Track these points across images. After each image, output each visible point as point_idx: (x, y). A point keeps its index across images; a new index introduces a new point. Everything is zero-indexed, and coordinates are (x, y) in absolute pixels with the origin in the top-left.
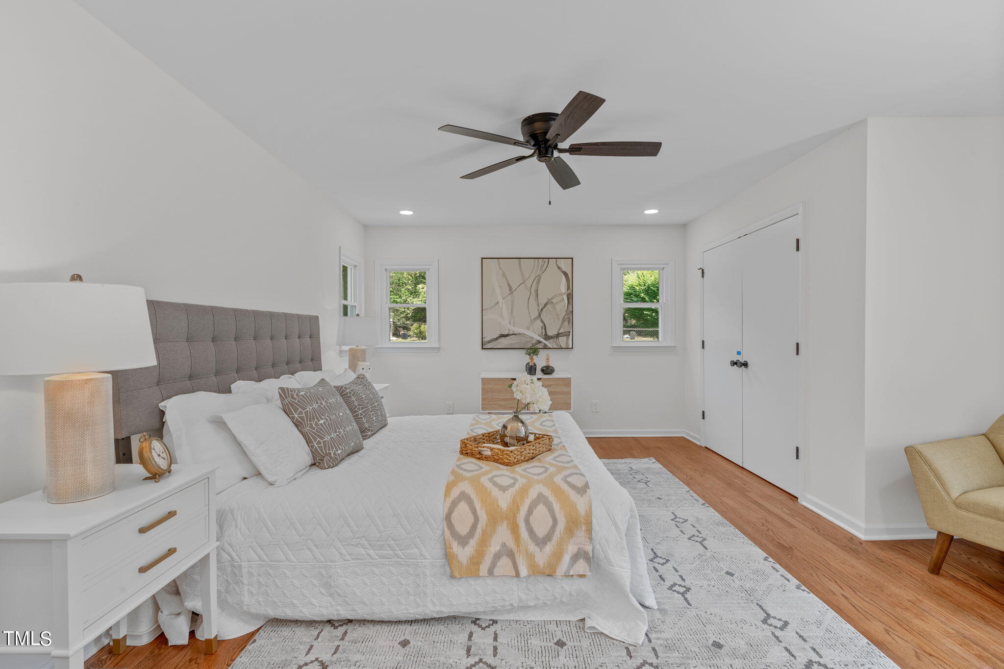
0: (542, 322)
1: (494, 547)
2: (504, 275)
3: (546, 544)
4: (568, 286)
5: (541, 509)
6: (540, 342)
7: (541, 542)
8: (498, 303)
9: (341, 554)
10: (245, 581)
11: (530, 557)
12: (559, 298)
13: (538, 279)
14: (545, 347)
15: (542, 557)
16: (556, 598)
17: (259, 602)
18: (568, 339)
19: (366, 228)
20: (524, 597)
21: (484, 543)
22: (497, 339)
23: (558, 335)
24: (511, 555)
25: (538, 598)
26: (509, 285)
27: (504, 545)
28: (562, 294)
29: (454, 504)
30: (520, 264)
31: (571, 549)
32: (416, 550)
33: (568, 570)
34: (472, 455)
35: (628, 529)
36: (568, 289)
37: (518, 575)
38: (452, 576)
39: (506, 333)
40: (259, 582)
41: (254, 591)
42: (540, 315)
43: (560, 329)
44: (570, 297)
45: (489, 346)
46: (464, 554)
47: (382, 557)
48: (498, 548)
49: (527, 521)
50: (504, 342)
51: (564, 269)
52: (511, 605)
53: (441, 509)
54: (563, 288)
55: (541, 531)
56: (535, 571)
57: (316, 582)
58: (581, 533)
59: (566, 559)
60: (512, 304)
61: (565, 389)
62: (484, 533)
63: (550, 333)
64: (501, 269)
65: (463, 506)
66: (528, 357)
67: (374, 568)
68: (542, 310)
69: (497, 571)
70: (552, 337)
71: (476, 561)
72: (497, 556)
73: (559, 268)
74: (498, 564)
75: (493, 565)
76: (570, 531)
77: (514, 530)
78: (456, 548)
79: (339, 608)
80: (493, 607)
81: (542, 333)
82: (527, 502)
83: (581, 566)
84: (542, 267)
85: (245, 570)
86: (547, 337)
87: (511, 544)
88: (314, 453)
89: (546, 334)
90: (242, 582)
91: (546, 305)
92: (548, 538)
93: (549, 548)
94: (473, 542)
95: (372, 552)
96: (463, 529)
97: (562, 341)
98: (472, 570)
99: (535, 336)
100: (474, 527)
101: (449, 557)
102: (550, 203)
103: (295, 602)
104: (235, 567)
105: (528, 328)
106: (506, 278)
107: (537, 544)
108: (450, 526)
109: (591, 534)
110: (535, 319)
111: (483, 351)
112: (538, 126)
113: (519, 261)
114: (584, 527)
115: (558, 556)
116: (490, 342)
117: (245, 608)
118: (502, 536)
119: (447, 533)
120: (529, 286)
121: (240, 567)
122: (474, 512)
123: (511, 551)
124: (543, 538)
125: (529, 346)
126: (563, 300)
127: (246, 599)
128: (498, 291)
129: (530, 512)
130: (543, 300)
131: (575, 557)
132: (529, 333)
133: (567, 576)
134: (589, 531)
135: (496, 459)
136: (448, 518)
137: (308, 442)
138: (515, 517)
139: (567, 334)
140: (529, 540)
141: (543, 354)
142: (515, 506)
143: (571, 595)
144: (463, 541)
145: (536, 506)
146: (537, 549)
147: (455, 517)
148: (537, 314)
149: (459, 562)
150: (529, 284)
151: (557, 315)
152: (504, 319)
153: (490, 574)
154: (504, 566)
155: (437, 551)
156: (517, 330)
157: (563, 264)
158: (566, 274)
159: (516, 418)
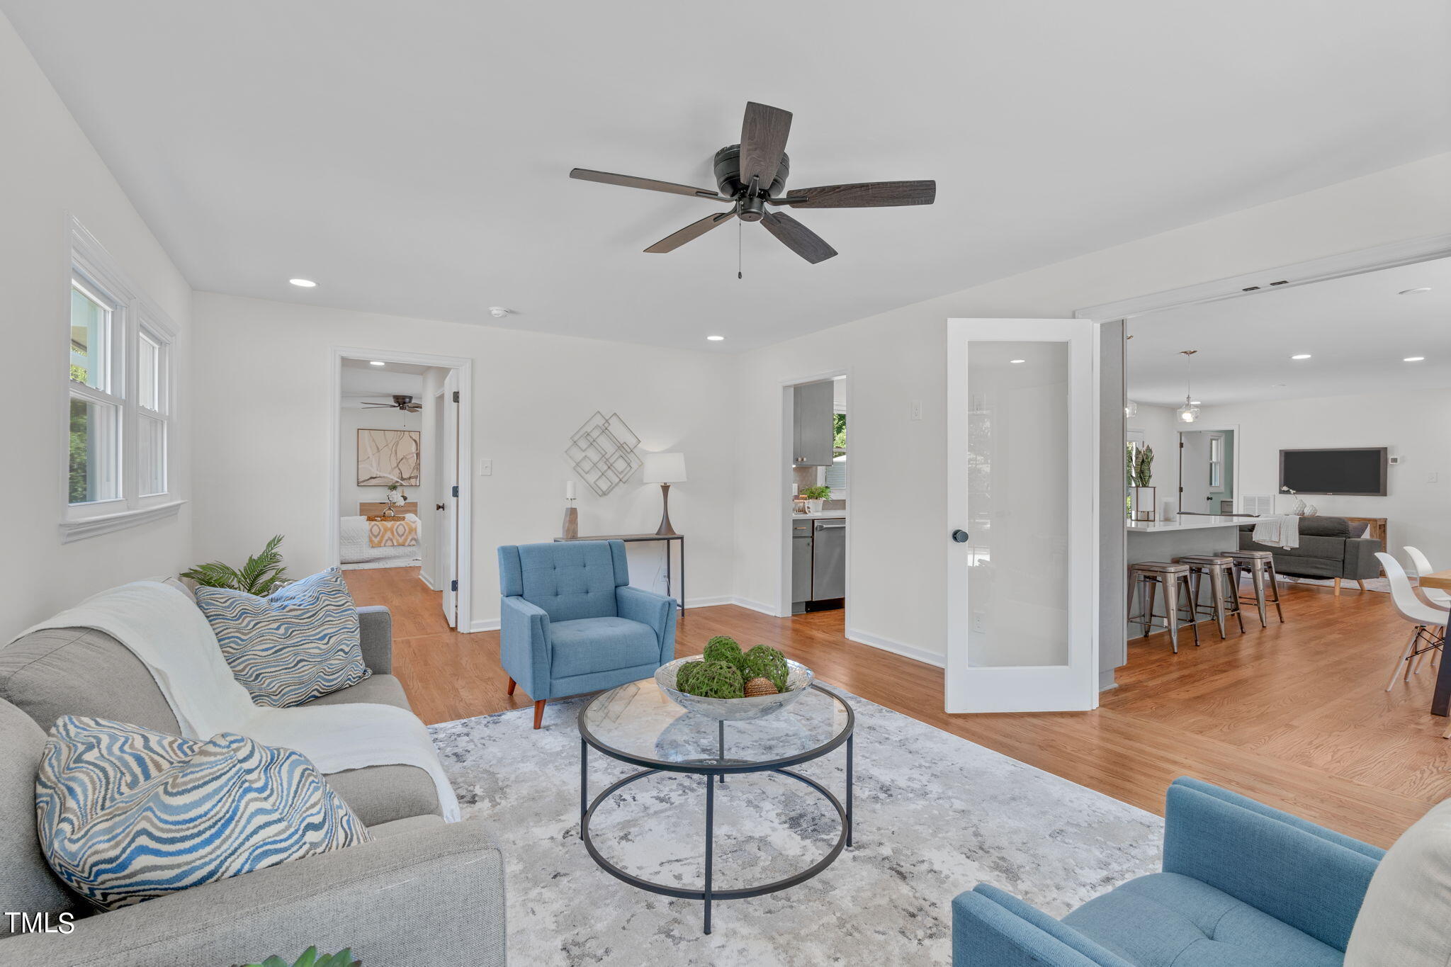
0: (400, 469)
1: (386, 538)
2: (373, 440)
4: (417, 448)
5: (401, 528)
6: (398, 482)
7: (401, 536)
8: (369, 457)
11: (397, 541)
12: (411, 456)
13: (397, 444)
14: (402, 485)
15: (401, 540)
18: (416, 480)
20: (395, 553)
21: (383, 537)
22: (368, 479)
23: (410, 478)
25: (400, 553)
26: (377, 446)
27: (389, 538)
28: (413, 453)
29: (372, 527)
30: (384, 434)
31: (410, 538)
32: (359, 539)
34: (372, 521)
36: (417, 450)
37: (393, 545)
38: (372, 547)
39: (373, 476)
42: (398, 466)
43: (411, 474)
44: (418, 455)
45: (362, 484)
46: (376, 540)
47: (349, 543)
49: (396, 530)
50: (373, 482)
51: (414, 438)
53: (367, 529)
54: (413, 449)
55: (401, 533)
56: (399, 545)
58: (413, 533)
59: (409, 540)
60: (379, 458)
62: (382, 534)
63: (404, 477)
64: (371, 435)
65: (375, 528)
66: (389, 490)
68: (399, 462)
69: (387, 545)
70: (405, 479)
71: (380, 542)
72: (387, 540)
73: (411, 437)
75: (386, 543)
76: (410, 533)
77: (393, 533)
78: (374, 539)
81: (399, 476)
83: (413, 542)
84: (398, 434)
86: (403, 479)
87: (391, 537)
89: (402, 477)
91: (402, 459)
92: (403, 535)
93: (403, 538)
94: (379, 537)
96: (376, 533)
97: (413, 481)
98: (379, 545)
99: (394, 478)
100: (379, 532)
101: (371, 541)
105: (390, 473)
106: (375, 442)
108: (371, 533)
110: (395, 468)
111: (360, 488)
112: (400, 400)
113: (383, 431)
115: (406, 540)
116: (364, 481)
118: (389, 534)
119: (370, 535)
120: (391, 448)
122: (379, 528)
123: (391, 539)
125: (391, 484)
126: (413, 456)
128: (369, 450)
129: (397, 527)
130: (400, 457)
131: (411, 540)
132: (391, 477)
133: (409, 545)
134: (416, 532)
135: (381, 520)
136: (371, 530)
138: (393, 530)
139: (416, 477)
140: (397, 536)
141: (400, 489)
144: (376, 537)
145: (399, 527)
146: (400, 538)
148: (396, 465)
149: (374, 543)
150: (390, 446)
151: (409, 465)
152: (372, 467)
153: (385, 546)
154: (389, 543)
155: (367, 540)
156: (382, 475)
157: (413, 435)
158: (415, 441)
159: (390, 509)
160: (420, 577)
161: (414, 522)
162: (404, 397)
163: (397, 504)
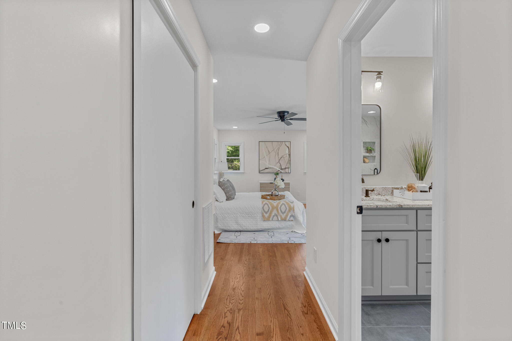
0: (280, 163)
1: (273, 214)
3: (284, 213)
4: (289, 151)
5: (283, 206)
6: (279, 171)
8: (265, 157)
9: (240, 216)
10: (219, 221)
11: (281, 217)
13: (278, 149)
14: (281, 173)
15: (283, 216)
16: (286, 226)
17: (222, 226)
18: (289, 170)
19: (219, 131)
20: (279, 225)
21: (271, 213)
22: (264, 169)
23: (285, 168)
24: (277, 216)
25: (283, 226)
26: (268, 151)
27: (275, 214)
28: (287, 154)
29: (264, 205)
30: (272, 144)
31: (290, 215)
32: (256, 215)
33: (289, 219)
34: (265, 198)
35: (303, 212)
36: (289, 152)
37: (278, 220)
38: (264, 221)
39: (267, 167)
40: (222, 222)
41: (221, 224)
42: (279, 161)
43: (286, 166)
44: (290, 155)
45: (261, 172)
46: (266, 215)
47: (249, 216)
48: (274, 214)
49: (280, 208)
50: (267, 171)
52: (277, 227)
53: (261, 206)
54: (287, 152)
55: (283, 211)
56: (282, 219)
57: (234, 222)
58: (292, 211)
59: (289, 216)
60: (270, 157)
61: (288, 186)
62: (271, 211)
63: (282, 168)
64: (265, 145)
65: (266, 205)
66: (275, 175)
67: (247, 219)
68: (280, 159)
69: (274, 219)
70: (283, 169)
71: (269, 217)
72: (274, 216)
73: (286, 145)
74: (274, 218)
75: (273, 218)
76: (289, 211)
77: (277, 210)
78: (265, 214)
79: (239, 227)
80: (273, 227)
81: (280, 167)
82: (280, 205)
83: (292, 218)
84: (280, 145)
85: (219, 219)
86: (282, 169)
87: (277, 213)
88: (227, 197)
89: (281, 168)
90: (218, 222)
91: (281, 158)
92: (285, 212)
93: (285, 214)
94: (268, 213)
95: (246, 215)
96: (266, 210)
97: (287, 170)
98: (268, 219)
99: (278, 168)
100: (269, 210)
101: (263, 216)
102: (284, 133)
103: (230, 226)
104: (217, 218)
105: (275, 166)
106: (268, 148)
107: (282, 214)
108: (264, 210)
109: (294, 211)
110: (278, 163)
112: (282, 115)
113: (272, 143)
114: (292, 210)
115: (287, 216)
116: (262, 170)
117: (219, 227)
118: (275, 212)
119: (263, 211)
120: (275, 151)
121: (218, 218)
122: (269, 207)
123: (277, 215)
124: (284, 212)
125: (275, 172)
126: (287, 156)
127: (219, 225)
128: (265, 153)
129: (281, 206)
130: (280, 156)
131: (291, 216)
132: (275, 168)
133: (289, 220)
134: (294, 210)
135: (270, 199)
136: (263, 208)
137: (226, 194)
138: (278, 208)
139: (288, 168)
140: (281, 213)
141: (280, 175)
142: (277, 206)
143: (290, 225)
144: (266, 213)
145: (282, 205)
146: (282, 215)
147: (264, 207)
149: (265, 217)
150: (275, 150)
151: (285, 161)
152: (267, 163)
153: (272, 220)
154: (275, 218)
155: (261, 215)
156: (271, 166)
157: (287, 144)
158: (288, 147)
159: (275, 190)
160: (304, 272)
161: (292, 202)
162: (284, 112)
163: (280, 187)
